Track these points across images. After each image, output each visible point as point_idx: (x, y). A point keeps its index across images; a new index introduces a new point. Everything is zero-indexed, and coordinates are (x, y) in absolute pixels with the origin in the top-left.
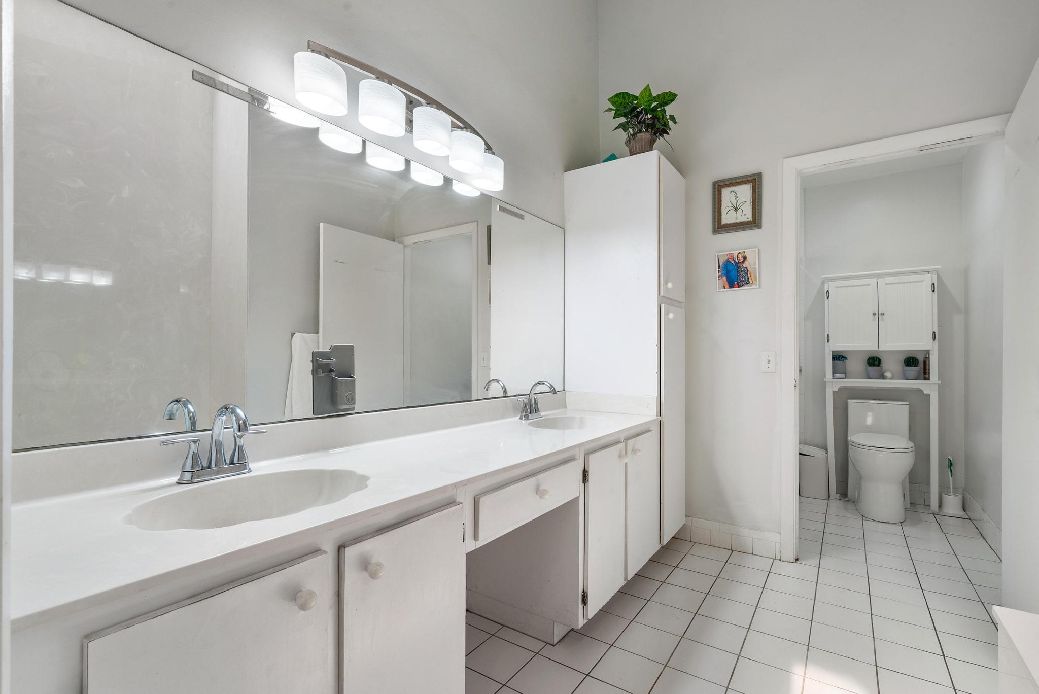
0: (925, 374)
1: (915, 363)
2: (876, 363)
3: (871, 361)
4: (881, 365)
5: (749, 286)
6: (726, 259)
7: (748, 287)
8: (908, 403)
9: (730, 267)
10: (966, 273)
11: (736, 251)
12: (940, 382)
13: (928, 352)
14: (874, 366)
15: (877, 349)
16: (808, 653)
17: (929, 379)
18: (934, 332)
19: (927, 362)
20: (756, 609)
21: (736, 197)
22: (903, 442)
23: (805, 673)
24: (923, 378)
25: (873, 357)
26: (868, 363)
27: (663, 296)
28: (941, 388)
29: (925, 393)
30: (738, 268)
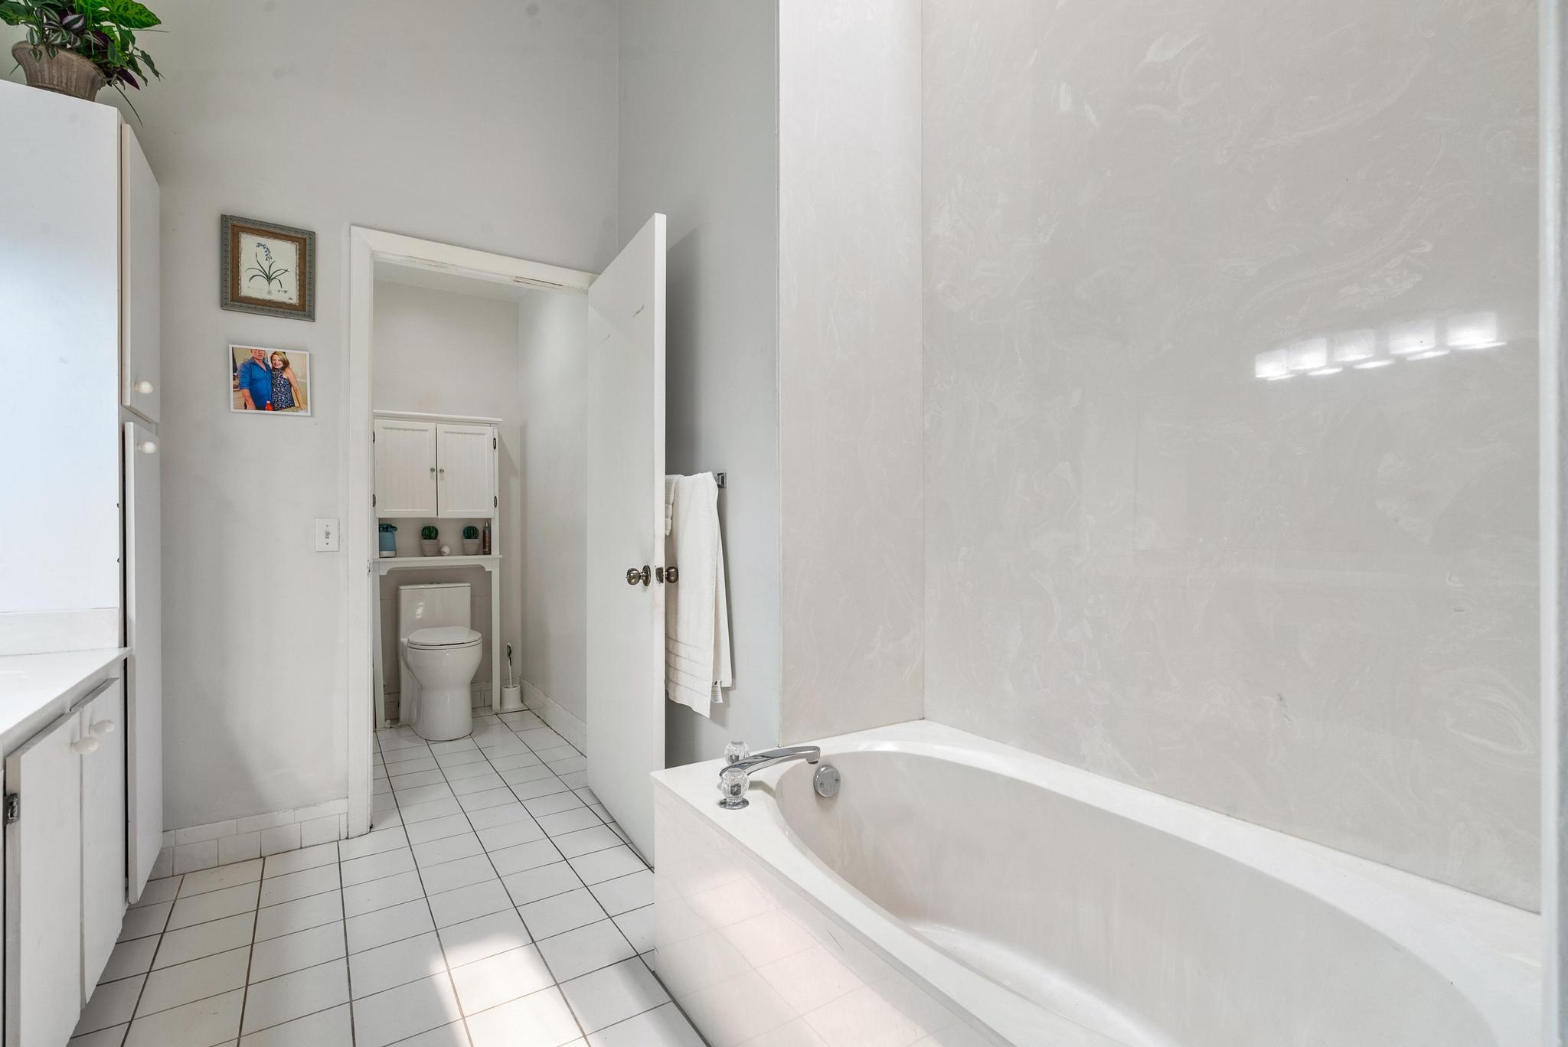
0: (486, 549)
1: (475, 534)
2: (432, 534)
3: (426, 532)
4: (438, 537)
5: (293, 411)
6: (251, 357)
7: (291, 413)
8: (469, 585)
9: (257, 374)
10: (523, 431)
11: (271, 349)
12: (501, 556)
13: (488, 521)
14: (429, 538)
15: (435, 516)
16: (439, 940)
17: (490, 554)
18: (496, 497)
19: (487, 532)
20: (345, 922)
21: (268, 258)
22: (466, 635)
23: (447, 965)
24: (482, 552)
25: (429, 527)
26: (422, 535)
27: (130, 409)
28: (502, 563)
29: (486, 569)
30: (272, 377)
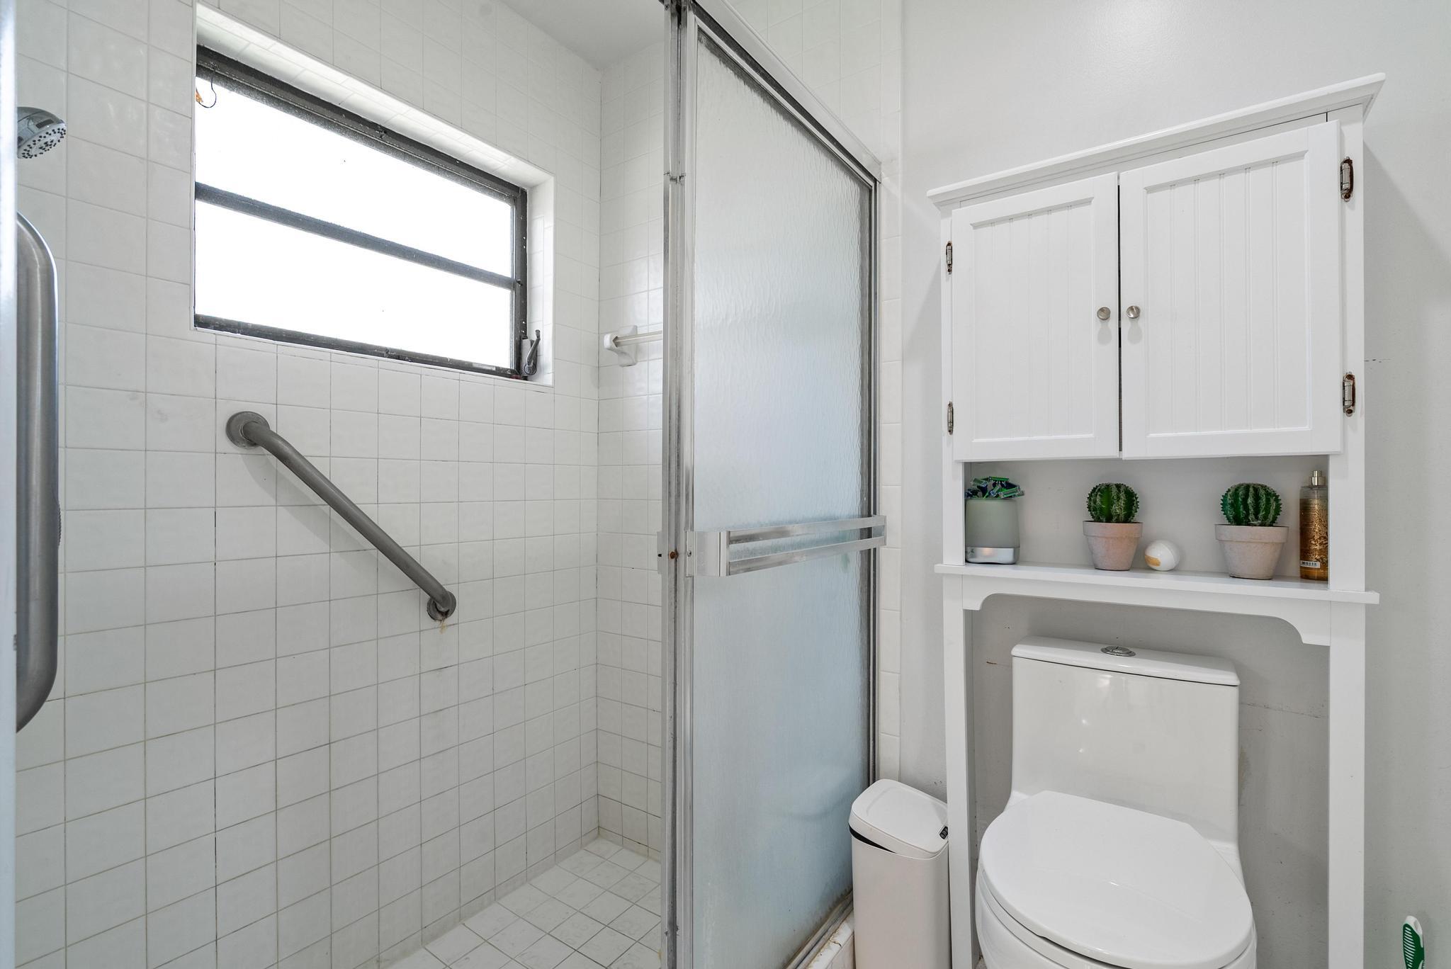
0: (1307, 560)
1: (1267, 510)
2: (1118, 508)
3: (1098, 499)
4: (1137, 517)
8: (1232, 678)
12: (1374, 598)
13: (1320, 464)
14: (1109, 520)
15: (1112, 452)
17: (1325, 583)
18: (1350, 377)
19: (1316, 504)
24: (1297, 572)
25: (1108, 486)
26: (1089, 507)
29: (1307, 639)
